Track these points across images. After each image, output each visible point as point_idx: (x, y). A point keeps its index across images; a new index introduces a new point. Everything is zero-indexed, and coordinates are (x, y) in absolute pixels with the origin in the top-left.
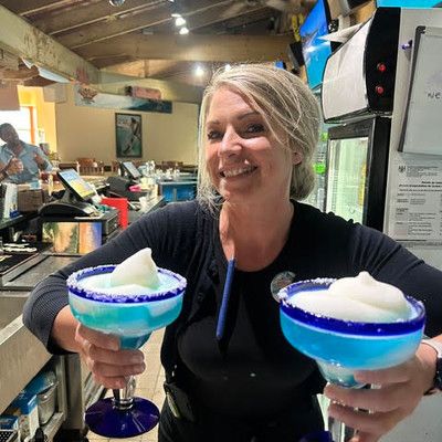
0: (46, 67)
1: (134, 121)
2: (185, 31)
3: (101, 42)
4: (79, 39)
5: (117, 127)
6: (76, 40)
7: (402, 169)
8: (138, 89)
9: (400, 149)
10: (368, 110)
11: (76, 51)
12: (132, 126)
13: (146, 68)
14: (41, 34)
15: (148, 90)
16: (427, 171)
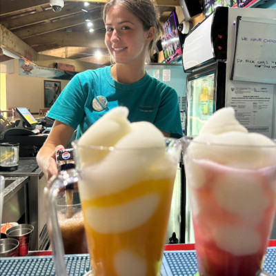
0: (8, 49)
1: (56, 85)
2: (92, 31)
3: (40, 36)
4: (27, 34)
5: (45, 89)
6: (25, 34)
7: (233, 90)
8: (61, 64)
9: (231, 78)
10: (215, 59)
11: (25, 41)
12: (55, 88)
13: (66, 52)
14: (5, 29)
15: (67, 65)
16: (245, 90)
